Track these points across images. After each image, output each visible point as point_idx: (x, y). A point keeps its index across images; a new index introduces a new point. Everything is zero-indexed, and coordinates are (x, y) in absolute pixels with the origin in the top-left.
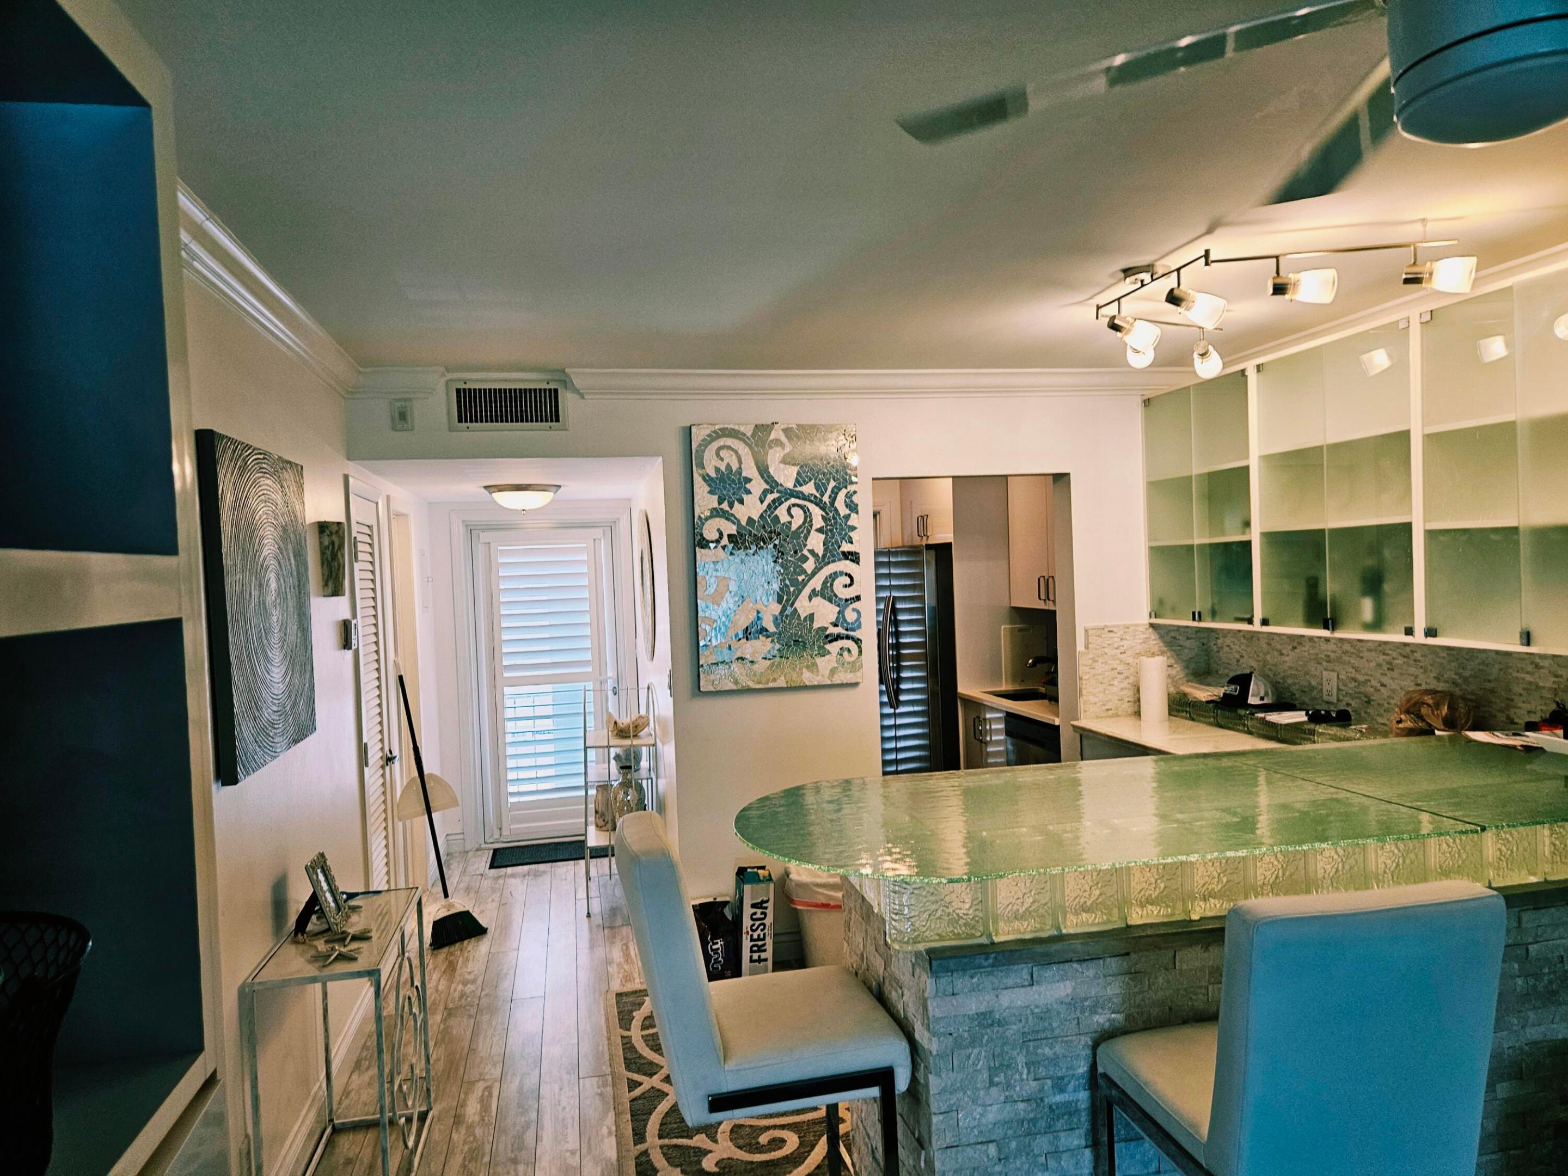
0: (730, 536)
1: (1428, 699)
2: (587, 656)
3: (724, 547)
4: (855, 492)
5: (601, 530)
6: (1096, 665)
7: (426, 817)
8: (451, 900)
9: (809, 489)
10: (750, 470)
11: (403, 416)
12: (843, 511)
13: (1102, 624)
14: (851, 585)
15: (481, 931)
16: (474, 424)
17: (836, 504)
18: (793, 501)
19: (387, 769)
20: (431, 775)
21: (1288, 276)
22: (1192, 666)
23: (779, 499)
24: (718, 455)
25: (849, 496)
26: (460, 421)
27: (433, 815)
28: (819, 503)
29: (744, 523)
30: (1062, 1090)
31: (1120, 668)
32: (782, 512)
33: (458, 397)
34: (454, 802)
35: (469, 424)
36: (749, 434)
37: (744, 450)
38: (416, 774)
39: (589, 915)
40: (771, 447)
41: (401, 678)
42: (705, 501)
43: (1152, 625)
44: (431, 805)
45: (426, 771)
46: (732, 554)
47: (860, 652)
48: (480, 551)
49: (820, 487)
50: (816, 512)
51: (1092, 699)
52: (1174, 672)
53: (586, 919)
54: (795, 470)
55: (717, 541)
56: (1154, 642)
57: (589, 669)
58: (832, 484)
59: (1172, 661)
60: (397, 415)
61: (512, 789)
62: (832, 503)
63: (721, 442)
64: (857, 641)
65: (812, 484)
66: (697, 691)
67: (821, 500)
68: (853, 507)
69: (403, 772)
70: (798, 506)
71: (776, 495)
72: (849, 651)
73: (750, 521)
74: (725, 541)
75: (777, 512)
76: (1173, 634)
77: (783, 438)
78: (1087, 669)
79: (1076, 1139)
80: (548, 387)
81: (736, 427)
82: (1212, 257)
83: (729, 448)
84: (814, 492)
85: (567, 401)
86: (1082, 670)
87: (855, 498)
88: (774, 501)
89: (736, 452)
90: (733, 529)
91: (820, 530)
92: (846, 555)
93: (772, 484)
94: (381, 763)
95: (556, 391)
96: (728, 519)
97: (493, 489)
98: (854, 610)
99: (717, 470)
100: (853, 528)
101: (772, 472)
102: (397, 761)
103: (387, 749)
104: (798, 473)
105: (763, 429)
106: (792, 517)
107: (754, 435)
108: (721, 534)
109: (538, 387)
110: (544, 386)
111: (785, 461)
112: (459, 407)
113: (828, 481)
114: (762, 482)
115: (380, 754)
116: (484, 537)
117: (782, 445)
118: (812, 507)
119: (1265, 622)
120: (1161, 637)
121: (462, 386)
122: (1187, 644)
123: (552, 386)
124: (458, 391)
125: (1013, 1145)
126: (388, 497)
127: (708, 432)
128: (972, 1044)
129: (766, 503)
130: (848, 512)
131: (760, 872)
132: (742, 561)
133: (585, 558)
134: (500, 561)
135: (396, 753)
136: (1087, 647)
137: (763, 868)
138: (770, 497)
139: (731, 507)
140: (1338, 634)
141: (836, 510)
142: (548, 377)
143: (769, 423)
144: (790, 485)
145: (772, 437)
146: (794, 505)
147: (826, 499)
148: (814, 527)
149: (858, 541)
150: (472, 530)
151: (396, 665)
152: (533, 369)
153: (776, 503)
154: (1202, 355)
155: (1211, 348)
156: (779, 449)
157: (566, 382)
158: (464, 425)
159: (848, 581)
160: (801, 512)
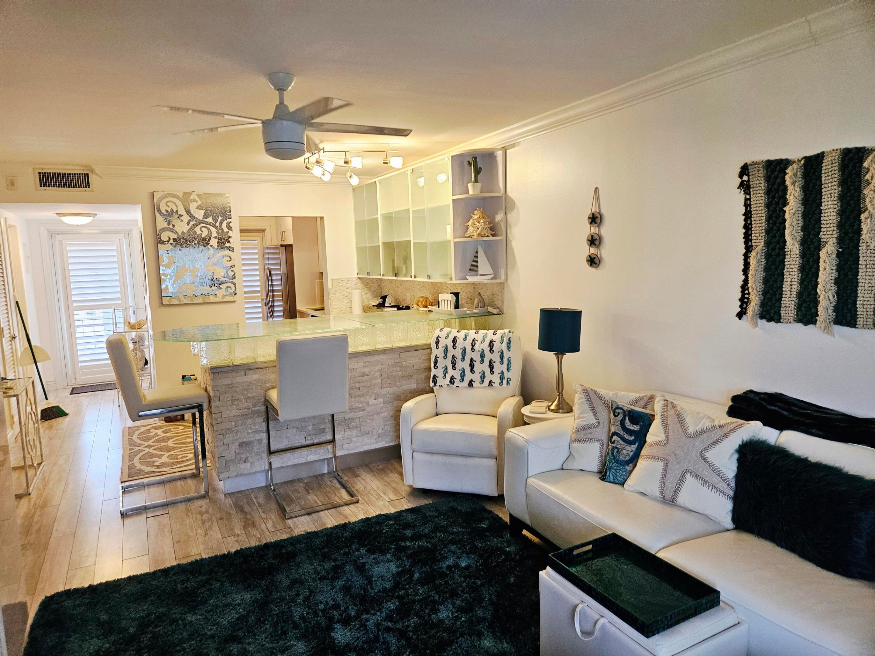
0: (174, 239)
1: (421, 300)
2: (119, 296)
3: (171, 244)
4: (231, 222)
5: (123, 235)
6: (336, 293)
7: (34, 365)
8: (49, 400)
9: (210, 220)
10: (182, 211)
11: (12, 184)
12: (226, 230)
13: (338, 277)
14: (230, 261)
15: (65, 414)
16: (48, 188)
17: (222, 227)
18: (202, 225)
19: (13, 342)
20: (35, 346)
21: (349, 158)
22: (375, 294)
23: (196, 224)
24: (167, 205)
25: (229, 223)
26: (41, 186)
27: (38, 364)
28: (214, 226)
29: (180, 234)
30: (255, 407)
31: (346, 295)
32: (197, 230)
33: (40, 176)
34: (48, 358)
35: (45, 188)
36: (181, 196)
37: (179, 203)
38: (28, 345)
39: (119, 406)
40: (191, 202)
41: (17, 302)
42: (161, 223)
43: (359, 278)
44: (37, 359)
45: (33, 344)
46: (175, 247)
47: (236, 288)
48: (57, 244)
49: (215, 220)
50: (213, 230)
51: (335, 307)
52: (367, 296)
53: (118, 408)
54: (203, 212)
55: (168, 241)
56: (360, 284)
57: (120, 302)
58: (220, 218)
59: (366, 292)
60: (9, 184)
61: (80, 359)
62: (221, 226)
63: (168, 199)
64: (234, 284)
65: (211, 218)
66: (162, 304)
67: (215, 225)
68: (230, 228)
69: (21, 344)
70: (205, 227)
71: (194, 222)
72: (230, 288)
73: (183, 233)
74: (171, 241)
75: (195, 229)
76: (368, 281)
77: (197, 198)
78: (333, 295)
79: (261, 420)
80: (83, 173)
81: (175, 193)
82: (325, 150)
83: (172, 202)
84: (212, 221)
85: (93, 179)
86: (331, 295)
87: (231, 224)
88: (194, 225)
89: (175, 204)
90: (175, 236)
91: (215, 238)
92: (228, 248)
93: (193, 217)
94: (9, 339)
95: (88, 174)
96: (172, 232)
97: (60, 215)
98: (232, 271)
99: (167, 211)
100: (230, 237)
101: (192, 213)
102: (18, 338)
103: (12, 333)
104: (205, 213)
105: (187, 195)
106: (202, 232)
107: (183, 197)
108: (169, 238)
109: (79, 172)
110: (81, 172)
111: (199, 208)
112: (40, 180)
113: (218, 217)
114: (188, 216)
115: (9, 335)
116: (59, 237)
117: (197, 202)
118: (211, 227)
119: (383, 275)
120: (363, 282)
121: (41, 171)
122: (373, 285)
123: (86, 172)
124: (39, 173)
125: (240, 422)
126: (5, 218)
127: (162, 194)
128: (226, 393)
129: (190, 226)
130: (228, 230)
131: (192, 377)
132: (180, 250)
133: (115, 248)
134: (68, 249)
135: (17, 335)
136: (333, 287)
137: (194, 375)
138: (192, 223)
139: (174, 227)
140: (399, 279)
141: (222, 229)
142: (83, 168)
143: (190, 192)
144: (201, 218)
145: (192, 197)
146: (203, 227)
147: (218, 224)
148: (213, 236)
149: (233, 243)
150: (52, 234)
151: (15, 297)
152: (77, 165)
153: (195, 225)
154: (350, 177)
155: (353, 174)
156: (195, 203)
157: (92, 171)
158: (43, 188)
159: (229, 259)
160: (206, 230)
